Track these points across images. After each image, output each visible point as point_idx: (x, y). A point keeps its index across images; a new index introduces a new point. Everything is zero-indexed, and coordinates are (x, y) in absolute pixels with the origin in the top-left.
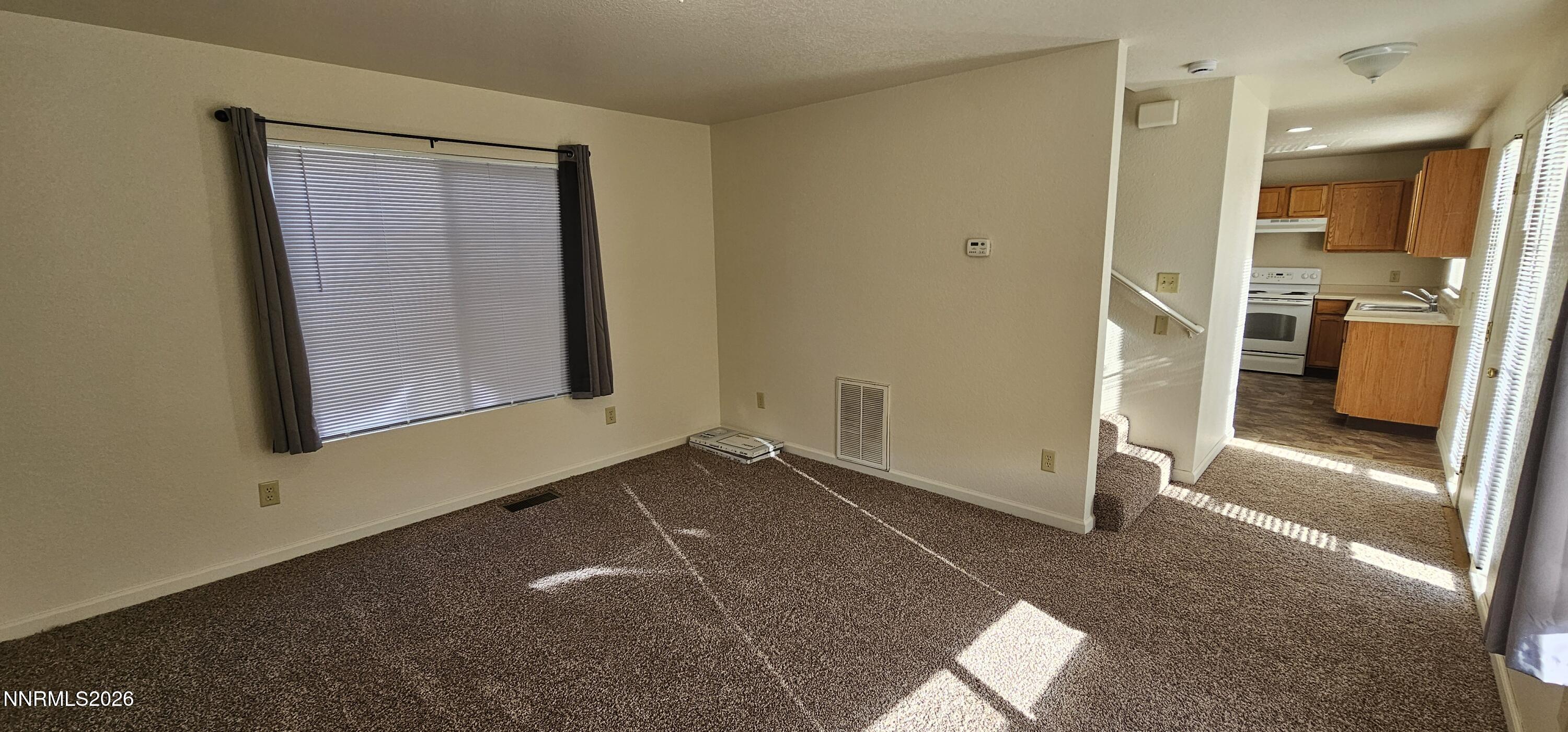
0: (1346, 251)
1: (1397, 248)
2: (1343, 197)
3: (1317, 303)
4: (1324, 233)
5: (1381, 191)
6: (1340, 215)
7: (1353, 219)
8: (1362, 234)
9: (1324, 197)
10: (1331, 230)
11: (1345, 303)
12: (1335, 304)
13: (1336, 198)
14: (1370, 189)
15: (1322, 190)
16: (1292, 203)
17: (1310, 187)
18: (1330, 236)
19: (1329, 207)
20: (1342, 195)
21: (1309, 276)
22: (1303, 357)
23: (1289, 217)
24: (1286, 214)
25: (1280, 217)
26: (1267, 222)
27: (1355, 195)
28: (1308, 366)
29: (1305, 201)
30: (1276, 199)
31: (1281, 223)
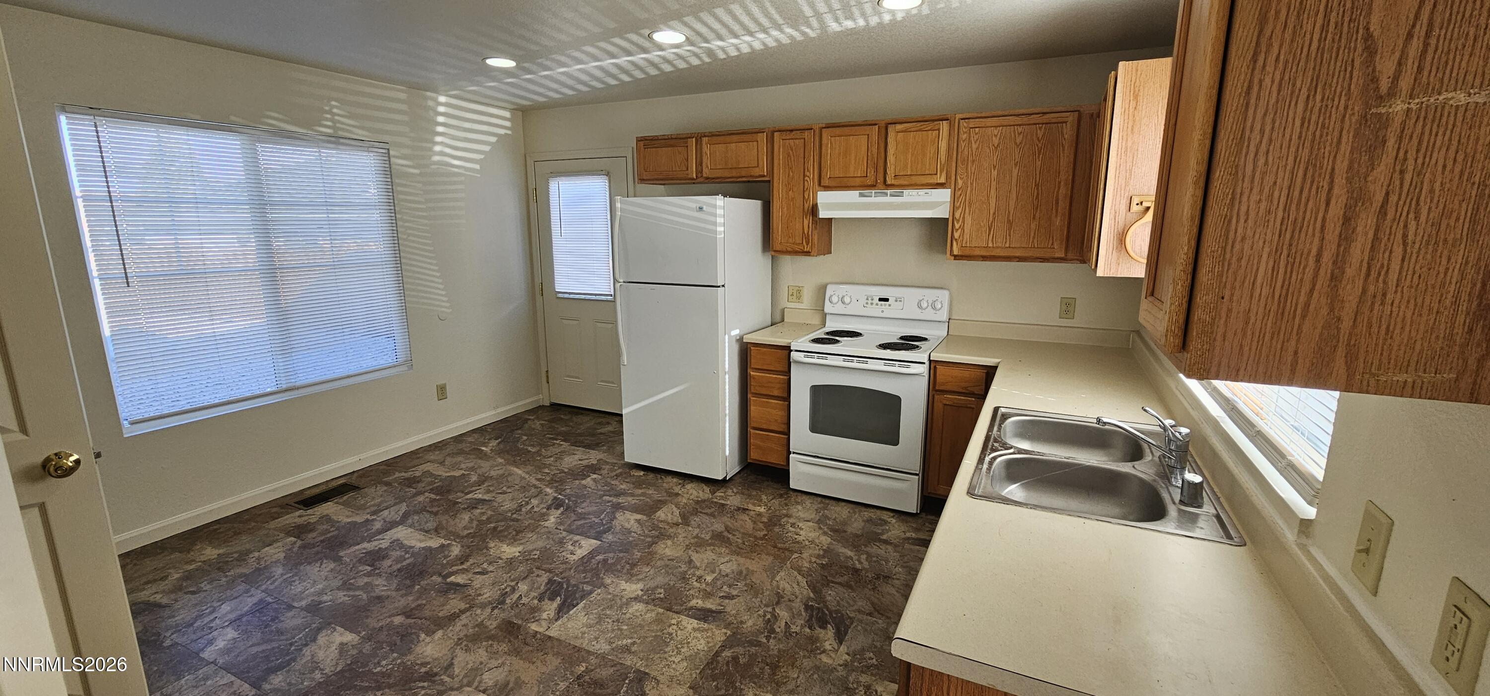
0: (984, 258)
1: (1070, 256)
3: (936, 370)
4: (947, 219)
5: (1040, 133)
6: (972, 184)
7: (993, 191)
8: (1010, 223)
9: (943, 145)
10: (957, 215)
11: (982, 373)
12: (966, 374)
13: (963, 145)
14: (1020, 129)
15: (939, 130)
16: (891, 158)
17: (920, 124)
18: (957, 226)
19: (954, 165)
20: (973, 142)
21: (930, 305)
22: (917, 477)
23: (888, 186)
24: (882, 179)
25: (873, 186)
26: (852, 196)
27: (996, 141)
28: (927, 495)
29: (912, 155)
30: (864, 148)
31: (876, 198)
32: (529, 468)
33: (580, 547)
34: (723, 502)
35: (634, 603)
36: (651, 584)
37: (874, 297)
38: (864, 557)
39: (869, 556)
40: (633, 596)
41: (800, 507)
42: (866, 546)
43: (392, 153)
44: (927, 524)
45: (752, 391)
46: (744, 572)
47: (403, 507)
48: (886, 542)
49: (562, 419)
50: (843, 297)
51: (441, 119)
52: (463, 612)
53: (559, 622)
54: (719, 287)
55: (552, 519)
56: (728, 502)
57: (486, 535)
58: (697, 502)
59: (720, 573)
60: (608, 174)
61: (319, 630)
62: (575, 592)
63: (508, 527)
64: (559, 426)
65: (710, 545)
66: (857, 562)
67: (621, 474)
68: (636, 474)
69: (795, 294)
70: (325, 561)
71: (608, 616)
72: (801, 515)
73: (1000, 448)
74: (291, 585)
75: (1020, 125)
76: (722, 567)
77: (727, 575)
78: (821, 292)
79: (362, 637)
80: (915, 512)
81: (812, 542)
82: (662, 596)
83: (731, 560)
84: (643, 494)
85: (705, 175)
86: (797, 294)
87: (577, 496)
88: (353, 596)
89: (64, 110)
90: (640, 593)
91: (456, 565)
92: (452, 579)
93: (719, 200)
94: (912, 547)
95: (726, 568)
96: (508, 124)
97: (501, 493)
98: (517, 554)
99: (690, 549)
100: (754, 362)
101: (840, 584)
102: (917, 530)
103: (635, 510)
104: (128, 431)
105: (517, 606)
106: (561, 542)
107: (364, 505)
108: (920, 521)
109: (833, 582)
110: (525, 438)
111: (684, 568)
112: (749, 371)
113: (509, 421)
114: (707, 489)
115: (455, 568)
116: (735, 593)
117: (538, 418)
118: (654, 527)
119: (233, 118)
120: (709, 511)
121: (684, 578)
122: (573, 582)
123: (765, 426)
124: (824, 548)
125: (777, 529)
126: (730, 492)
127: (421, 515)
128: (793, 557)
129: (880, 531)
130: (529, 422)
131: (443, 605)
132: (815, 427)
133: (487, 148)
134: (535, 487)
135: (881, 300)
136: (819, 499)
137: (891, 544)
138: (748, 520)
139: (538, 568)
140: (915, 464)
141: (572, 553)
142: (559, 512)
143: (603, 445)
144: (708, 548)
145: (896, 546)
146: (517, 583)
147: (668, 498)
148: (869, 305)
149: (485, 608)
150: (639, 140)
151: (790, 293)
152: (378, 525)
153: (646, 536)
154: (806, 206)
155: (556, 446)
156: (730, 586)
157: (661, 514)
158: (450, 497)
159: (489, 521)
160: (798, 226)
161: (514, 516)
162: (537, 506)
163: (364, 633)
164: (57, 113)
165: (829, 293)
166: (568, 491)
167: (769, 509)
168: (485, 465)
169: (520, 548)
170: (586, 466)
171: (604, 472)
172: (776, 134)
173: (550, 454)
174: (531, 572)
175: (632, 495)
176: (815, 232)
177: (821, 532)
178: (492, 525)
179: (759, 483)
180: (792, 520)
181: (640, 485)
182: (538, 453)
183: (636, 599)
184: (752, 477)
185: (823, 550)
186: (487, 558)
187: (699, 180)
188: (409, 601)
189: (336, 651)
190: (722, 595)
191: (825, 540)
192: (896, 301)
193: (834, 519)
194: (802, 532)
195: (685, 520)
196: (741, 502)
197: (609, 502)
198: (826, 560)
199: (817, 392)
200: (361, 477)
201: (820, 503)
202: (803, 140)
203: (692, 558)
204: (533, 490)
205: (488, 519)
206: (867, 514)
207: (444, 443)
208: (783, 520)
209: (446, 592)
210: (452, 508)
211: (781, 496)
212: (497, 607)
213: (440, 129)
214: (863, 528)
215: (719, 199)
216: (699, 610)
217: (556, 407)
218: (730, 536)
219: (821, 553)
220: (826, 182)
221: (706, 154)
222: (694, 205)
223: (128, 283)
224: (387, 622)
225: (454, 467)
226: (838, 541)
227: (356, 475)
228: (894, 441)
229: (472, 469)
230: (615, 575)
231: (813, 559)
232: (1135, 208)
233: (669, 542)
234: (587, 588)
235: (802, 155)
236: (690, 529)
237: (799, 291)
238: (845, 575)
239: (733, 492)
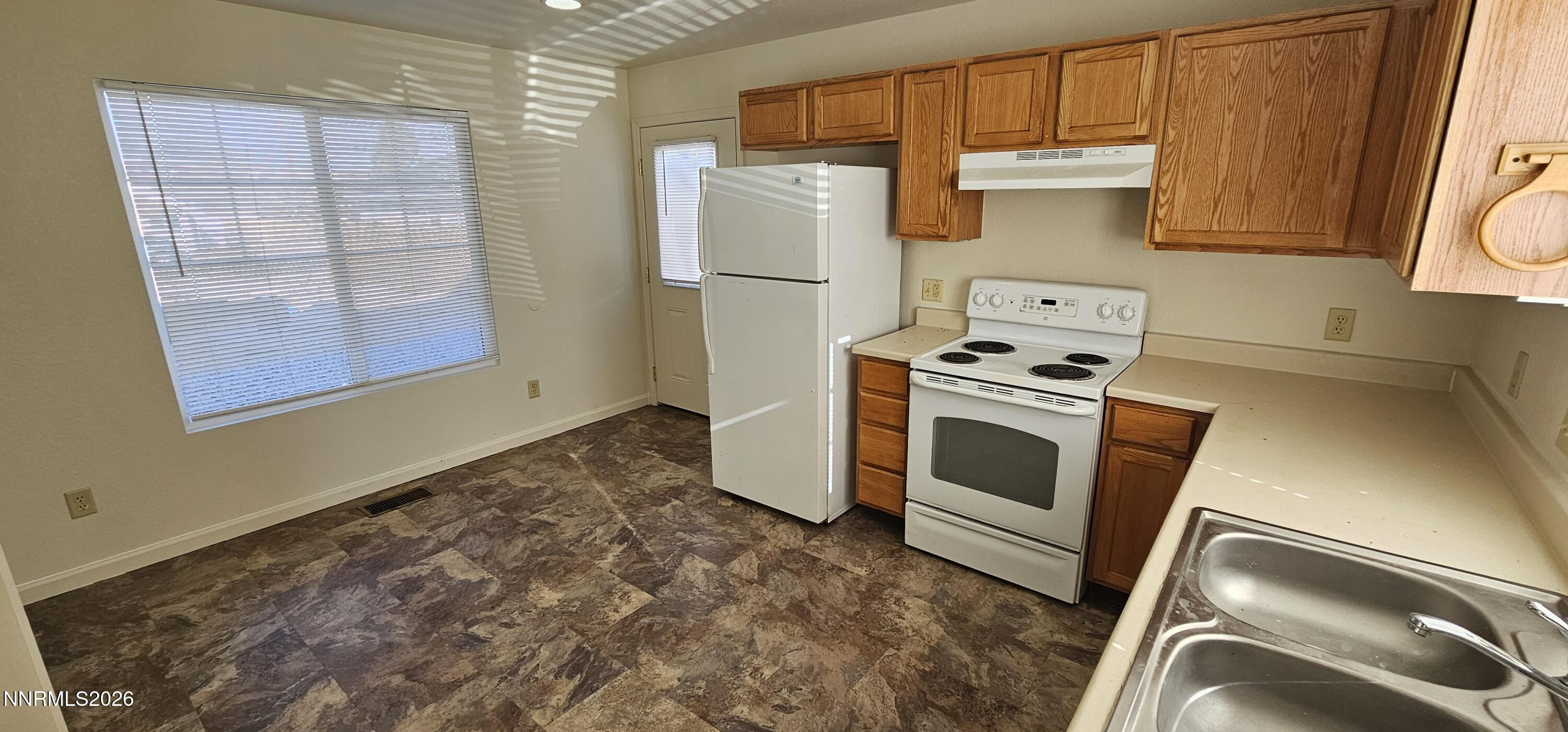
0: (1204, 247)
1: (1353, 245)
2: (1199, 77)
3: (1113, 407)
4: (1148, 190)
5: (1315, 50)
6: (1190, 136)
7: (1225, 148)
8: (1250, 195)
9: (1148, 79)
10: (1164, 183)
12: (1161, 420)
13: (1180, 76)
14: (1279, 46)
15: (1142, 55)
16: (1065, 103)
17: (1110, 49)
18: (1162, 200)
19: (1163, 106)
20: (1197, 71)
21: (1115, 311)
22: (1077, 556)
23: (1058, 142)
24: (1052, 133)
25: (1037, 144)
26: (1007, 159)
27: (1235, 67)
28: (1091, 580)
29: (1098, 94)
30: (1026, 90)
31: (1038, 161)
32: (611, 484)
33: (628, 602)
34: (815, 554)
35: (664, 699)
36: (694, 672)
37: (1035, 299)
38: (985, 666)
39: (994, 667)
40: (666, 687)
41: (912, 574)
42: (992, 649)
43: (472, 122)
44: (1087, 623)
45: (862, 416)
46: (816, 670)
47: (463, 524)
48: (1023, 646)
49: (665, 423)
50: (992, 296)
51: (532, 82)
52: (467, 679)
53: (567, 714)
54: (820, 283)
55: (610, 558)
56: (822, 557)
57: (532, 571)
58: (785, 552)
59: (783, 667)
60: (715, 140)
61: (315, 680)
62: (601, 669)
63: (560, 563)
64: (658, 432)
65: (784, 619)
66: (973, 675)
67: (707, 502)
68: (723, 504)
69: (931, 290)
70: (360, 586)
71: (626, 714)
72: (913, 586)
73: (1190, 615)
74: (315, 613)
75: (1279, 39)
76: (789, 657)
77: (792, 672)
78: (966, 285)
79: (351, 700)
80: (1071, 602)
81: (917, 631)
82: (701, 692)
83: (803, 648)
84: (724, 534)
85: (817, 137)
86: (934, 290)
87: (648, 529)
88: (367, 638)
89: (102, 83)
90: (676, 683)
91: (486, 610)
92: (474, 629)
93: (822, 170)
94: (1060, 659)
95: (793, 660)
96: (612, 85)
97: (568, 516)
98: (556, 603)
99: (756, 622)
100: (864, 380)
101: (940, 709)
102: (1071, 631)
103: (708, 555)
104: (191, 428)
105: (529, 680)
106: (609, 593)
107: (428, 516)
108: (1078, 616)
109: (933, 705)
110: (618, 444)
111: (741, 651)
112: (859, 390)
113: (609, 422)
114: (801, 534)
115: (483, 614)
116: (794, 702)
117: (640, 422)
118: (723, 584)
119: (290, 88)
120: (794, 566)
121: (736, 669)
122: (603, 654)
123: (876, 462)
124: (932, 644)
125: (875, 605)
126: (828, 542)
127: (477, 537)
128: (886, 654)
129: (1016, 626)
130: (630, 425)
131: (451, 666)
132: (939, 472)
133: (585, 114)
134: (608, 510)
135: (1044, 302)
136: (941, 564)
137: (1029, 649)
138: (840, 585)
139: (571, 627)
140: (1077, 539)
141: (616, 611)
142: (622, 548)
143: (698, 462)
144: (779, 624)
145: (1036, 655)
146: (541, 646)
147: (751, 542)
148: (1027, 309)
149: (493, 677)
150: (742, 95)
151: (925, 289)
152: (430, 545)
153: (708, 596)
154: (944, 174)
155: (647, 458)
156: (791, 690)
157: (736, 566)
158: (515, 515)
159: (542, 552)
160: (933, 202)
161: (571, 548)
162: (600, 538)
163: (355, 693)
164: (97, 90)
165: (974, 289)
166: (640, 520)
167: (872, 572)
168: (565, 475)
169: (561, 595)
170: (671, 488)
171: (688, 498)
172: (906, 77)
173: (637, 468)
174: (561, 631)
175: (711, 533)
176: (955, 209)
177: (933, 616)
178: (543, 559)
179: (867, 531)
180: (897, 593)
181: (723, 520)
182: (625, 466)
183: (668, 693)
184: (861, 522)
185: (930, 647)
186: (522, 604)
187: (811, 143)
188: (415, 654)
189: (317, 715)
190: (777, 702)
191: (936, 630)
192: (1066, 304)
193: (956, 599)
194: (907, 615)
195: (763, 573)
196: (839, 557)
197: (681, 540)
198: (932, 665)
199: (944, 426)
200: (438, 481)
201: (941, 571)
202: (941, 84)
203: (756, 637)
204: (604, 515)
205: (542, 549)
206: (1004, 595)
207: (536, 444)
208: (886, 592)
209: (461, 647)
210: (511, 530)
211: (892, 553)
212: (506, 678)
213: (532, 94)
214: (993, 618)
215: (823, 168)
216: (741, 723)
217: (664, 408)
218: (812, 608)
219: (927, 651)
220: (970, 140)
221: (819, 109)
222: (790, 176)
223: (182, 272)
224: (385, 681)
225: (535, 476)
226: (954, 636)
227: (435, 478)
228: (1045, 500)
229: (550, 481)
230: (654, 650)
231: (914, 661)
232: (1509, 167)
233: (734, 609)
234: (616, 665)
235: (941, 105)
236: (765, 590)
237: (936, 286)
238: (953, 694)
239: (833, 541)
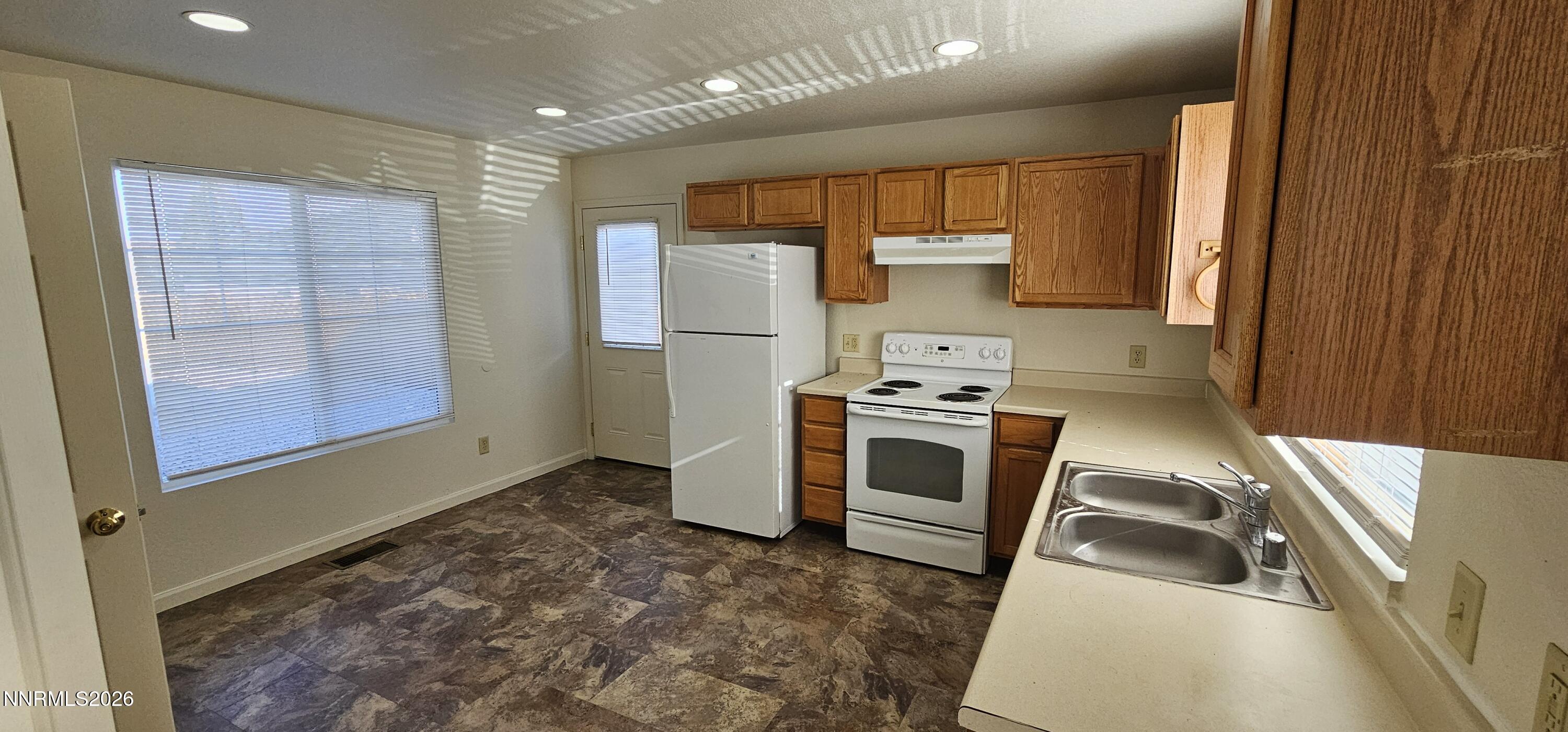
0: (1048, 305)
1: (1139, 301)
2: (1036, 190)
3: (999, 422)
4: (1009, 265)
5: (1104, 177)
6: (1033, 229)
7: (1056, 237)
8: (1075, 269)
9: (1003, 190)
10: (1019, 261)
11: (1048, 426)
12: (1032, 426)
13: (1023, 189)
14: (1083, 173)
15: (998, 174)
16: (949, 203)
17: (978, 168)
18: (1019, 272)
19: (1014, 209)
20: (1034, 186)
21: (992, 353)
22: (982, 536)
23: (946, 232)
24: (940, 225)
25: (931, 232)
26: (909, 242)
27: (1057, 185)
28: (993, 555)
29: (971, 199)
30: (921, 193)
31: (933, 244)
32: (573, 525)
33: (627, 609)
34: (776, 562)
35: (683, 670)
36: (702, 650)
37: (934, 346)
38: (926, 621)
39: (932, 621)
40: (682, 662)
41: (857, 568)
42: (928, 609)
43: (439, 202)
44: (993, 587)
45: (807, 444)
46: (800, 637)
47: (443, 567)
48: (950, 606)
49: (607, 474)
50: (901, 345)
51: (489, 168)
52: (503, 678)
53: (605, 690)
54: (772, 336)
55: (597, 580)
56: (782, 563)
57: (528, 597)
58: (749, 562)
59: (773, 639)
60: (657, 221)
61: (355, 697)
62: (622, 658)
63: (552, 588)
64: (604, 482)
65: (763, 608)
66: (919, 627)
67: (669, 532)
68: (684, 532)
69: (850, 343)
70: (361, 624)
71: (656, 684)
72: (860, 576)
73: (1069, 505)
74: (327, 648)
75: (1083, 169)
76: (776, 632)
77: (781, 641)
78: (878, 339)
79: (400, 705)
80: (980, 573)
81: (870, 605)
82: (713, 662)
83: (784, 625)
84: (691, 554)
85: (757, 222)
86: (853, 343)
87: (623, 556)
88: (390, 661)
89: (119, 164)
90: (690, 659)
91: (498, 628)
92: (493, 643)
94: (978, 611)
95: (780, 633)
96: (556, 172)
97: (544, 552)
98: (561, 617)
99: (742, 612)
100: (809, 414)
101: (902, 650)
102: (982, 593)
103: (684, 570)
104: (167, 487)
105: (561, 672)
106: (607, 605)
107: (403, 564)
108: (986, 583)
109: (894, 649)
110: (569, 493)
111: (736, 632)
112: (803, 423)
113: (553, 476)
114: (759, 548)
115: (496, 632)
116: (789, 659)
117: (583, 473)
118: (704, 589)
119: (284, 170)
120: (761, 571)
121: (735, 643)
122: (619, 647)
123: (820, 482)
124: (884, 611)
125: (833, 591)
126: (783, 551)
127: (461, 575)
128: (851, 621)
129: (942, 594)
130: (574, 477)
131: (484, 671)
132: (873, 483)
133: (534, 196)
134: (580, 546)
135: (941, 348)
136: (878, 559)
137: (954, 607)
138: (803, 581)
139: (582, 632)
140: (980, 522)
141: (618, 616)
142: (605, 572)
143: (650, 502)
144: (761, 611)
145: (960, 610)
146: (561, 648)
147: (718, 558)
148: (928, 354)
149: (527, 674)
150: (689, 187)
151: (846, 342)
152: (417, 586)
153: (695, 598)
154: (862, 252)
155: (601, 502)
156: (784, 652)
157: (711, 575)
158: (491, 556)
159: (531, 581)
160: (854, 273)
161: (558, 576)
162: (581, 566)
163: (401, 700)
164: (112, 168)
165: (885, 342)
166: (613, 550)
167: (826, 569)
168: (528, 522)
169: (563, 611)
170: (632, 524)
171: (652, 530)
172: (830, 180)
173: (595, 511)
174: (574, 636)
175: (681, 555)
176: (871, 279)
177: (880, 594)
178: (535, 586)
179: (814, 542)
180: (849, 582)
181: (688, 544)
182: (583, 509)
183: (686, 666)
184: (806, 535)
185: (883, 613)
186: (530, 621)
187: (751, 227)
188: (448, 666)
189: (373, 720)
190: (775, 662)
191: (885, 603)
192: (957, 350)
193: (895, 581)
194: (860, 595)
195: (737, 581)
196: (795, 561)
197: (656, 562)
198: (887, 624)
199: (875, 445)
200: (399, 534)
201: (879, 563)
202: (857, 186)
203: (744, 622)
204: (577, 549)
205: (530, 579)
206: (929, 575)
207: (487, 498)
208: (840, 582)
209: (486, 657)
210: (494, 568)
211: (838, 555)
212: (539, 673)
213: (488, 178)
214: (925, 590)
215: (772, 247)
216: (751, 677)
217: (601, 461)
218: (785, 599)
219: (881, 616)
220: (881, 228)
221: (758, 201)
222: (746, 253)
223: (173, 336)
224: (425, 689)
225: (496, 524)
226: (899, 605)
227: (394, 532)
228: (955, 494)
229: (513, 526)
230: (662, 640)
231: (873, 624)
232: (1205, 254)
233: (720, 605)
234: (634, 654)
235: (857, 201)
236: (742, 590)
237: (855, 340)
238: (906, 641)
239: (787, 551)
